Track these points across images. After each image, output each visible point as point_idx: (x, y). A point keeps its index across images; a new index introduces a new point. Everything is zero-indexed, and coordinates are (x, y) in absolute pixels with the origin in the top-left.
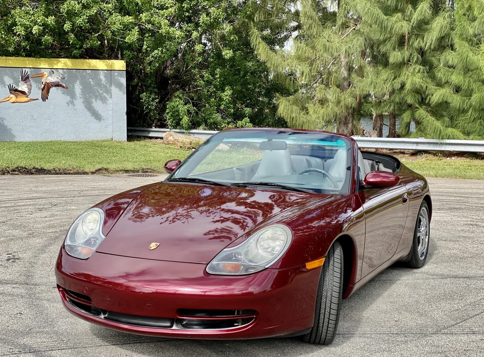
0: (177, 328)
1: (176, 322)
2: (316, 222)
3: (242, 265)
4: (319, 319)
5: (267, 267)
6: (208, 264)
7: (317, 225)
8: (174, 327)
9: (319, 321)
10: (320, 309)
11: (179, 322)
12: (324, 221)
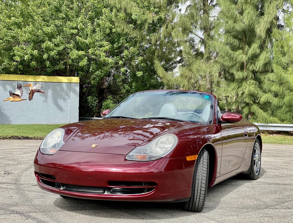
0: (107, 194)
1: (107, 190)
2: (192, 136)
3: (147, 156)
4: (194, 193)
5: (162, 157)
6: (127, 155)
7: (192, 137)
8: (106, 193)
9: (194, 195)
10: (195, 187)
11: (109, 189)
12: (197, 136)
